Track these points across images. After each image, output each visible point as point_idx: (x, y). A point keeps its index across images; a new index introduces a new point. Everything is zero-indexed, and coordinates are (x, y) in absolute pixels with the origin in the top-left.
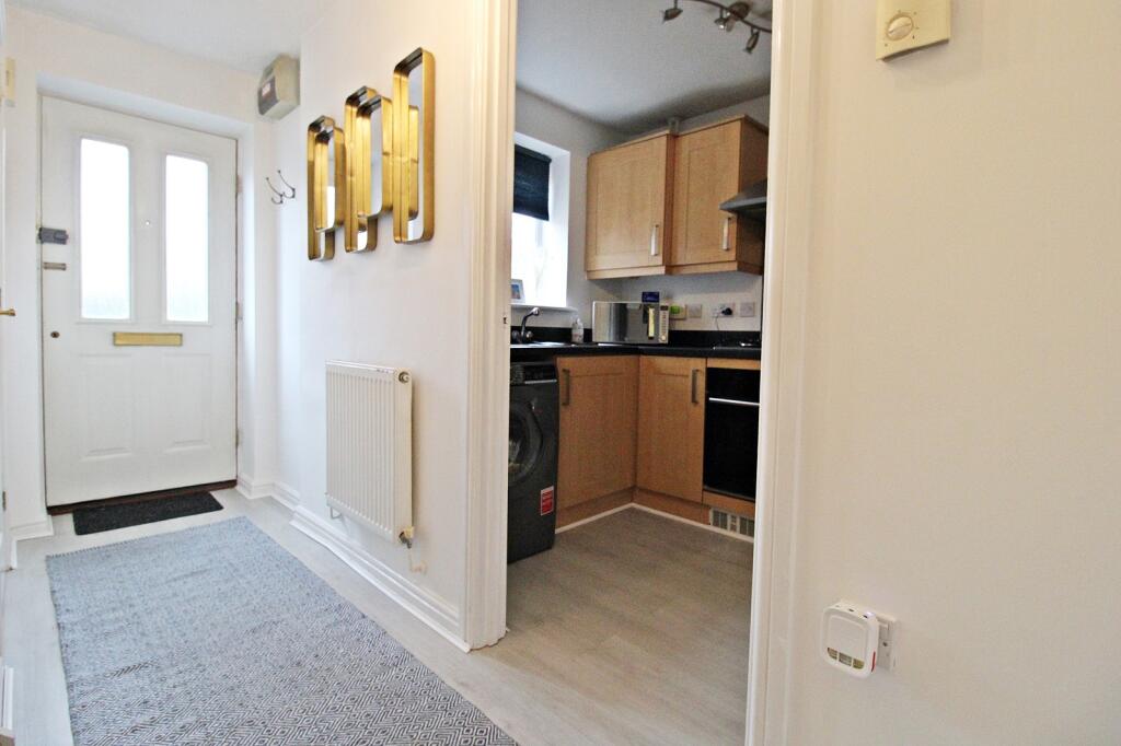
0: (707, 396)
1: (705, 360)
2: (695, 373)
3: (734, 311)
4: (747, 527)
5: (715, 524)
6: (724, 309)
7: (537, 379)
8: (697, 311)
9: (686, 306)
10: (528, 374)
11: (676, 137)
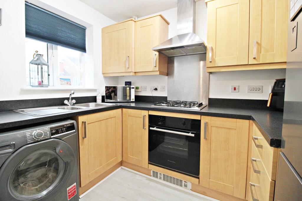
0: (149, 126)
1: (148, 111)
2: (144, 116)
3: (158, 89)
4: (166, 178)
5: (154, 176)
6: (155, 88)
7: (61, 133)
8: (145, 89)
9: (141, 87)
10: (54, 131)
11: (135, 22)
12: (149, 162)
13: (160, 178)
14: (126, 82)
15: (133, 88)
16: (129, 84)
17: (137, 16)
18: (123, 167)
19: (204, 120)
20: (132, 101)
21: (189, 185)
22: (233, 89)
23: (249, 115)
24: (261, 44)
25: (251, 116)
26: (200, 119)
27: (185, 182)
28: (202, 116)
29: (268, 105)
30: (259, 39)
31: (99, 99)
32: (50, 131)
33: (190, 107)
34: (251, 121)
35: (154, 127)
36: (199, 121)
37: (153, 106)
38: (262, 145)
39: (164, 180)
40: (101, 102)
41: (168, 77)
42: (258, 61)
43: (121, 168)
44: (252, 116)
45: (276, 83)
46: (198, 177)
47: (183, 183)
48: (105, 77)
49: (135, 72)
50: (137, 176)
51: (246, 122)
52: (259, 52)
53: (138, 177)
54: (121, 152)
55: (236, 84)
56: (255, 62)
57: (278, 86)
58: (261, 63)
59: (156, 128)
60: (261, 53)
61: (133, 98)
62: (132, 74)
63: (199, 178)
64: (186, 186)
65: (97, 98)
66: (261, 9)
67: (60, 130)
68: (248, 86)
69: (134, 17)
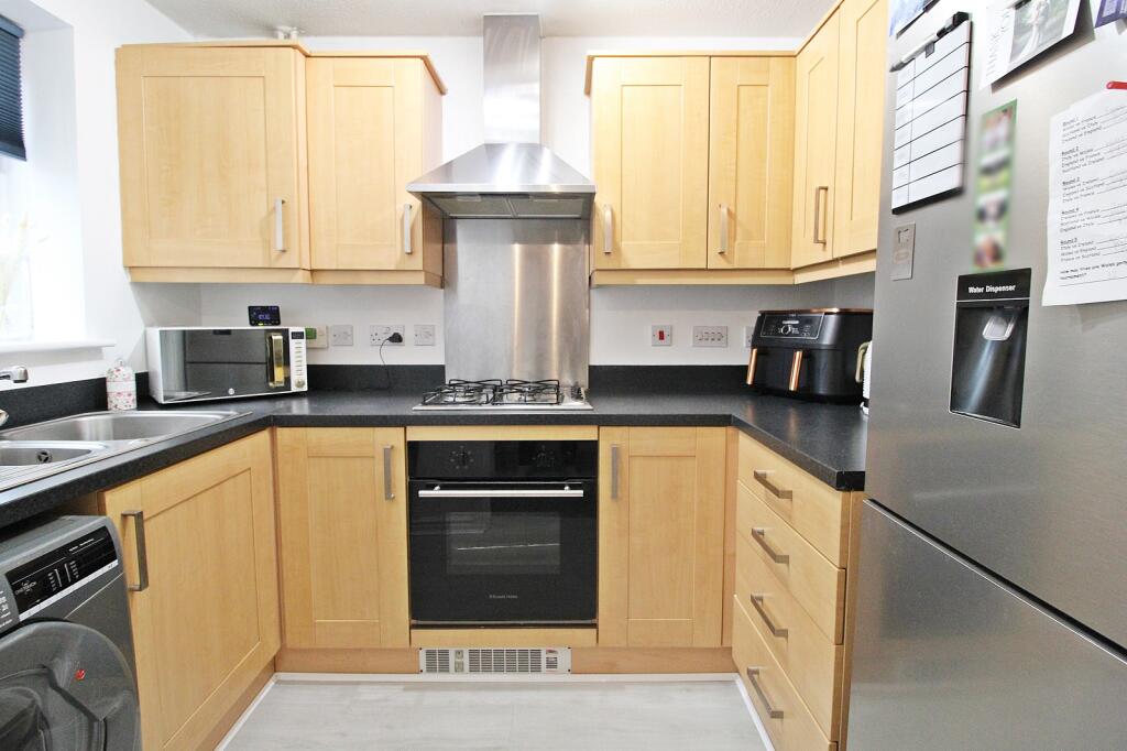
0: (411, 487)
1: (403, 429)
2: (388, 453)
3: (406, 337)
4: (481, 661)
5: (431, 669)
6: (391, 335)
7: (59, 590)
8: (345, 337)
9: (327, 328)
10: (27, 587)
11: (307, 56)
12: (414, 622)
13: (459, 668)
14: (251, 309)
15: (298, 335)
16: (267, 317)
17: (299, 29)
18: (282, 676)
19: (609, 441)
20: (294, 389)
21: (564, 658)
22: (658, 335)
23: (727, 413)
24: (735, 214)
25: (730, 416)
26: (596, 439)
27: (551, 652)
28: (602, 428)
29: (749, 382)
30: (733, 202)
31: (122, 393)
32: (10, 590)
33: (558, 403)
34: (730, 430)
35: (431, 487)
36: (592, 446)
37: (418, 408)
38: (790, 489)
39: (474, 669)
40: (134, 405)
41: (445, 295)
42: (729, 262)
43: (277, 682)
44: (734, 414)
45: (760, 320)
46: (594, 621)
47: (544, 656)
48: (136, 285)
49: (312, 271)
50: (361, 689)
51: (717, 434)
52: (731, 235)
53: (367, 694)
54: (274, 616)
55: (663, 319)
56: (723, 264)
57: (767, 330)
58: (736, 267)
59: (442, 489)
60: (735, 240)
61: (299, 377)
62: (300, 278)
63: (594, 626)
64: (552, 665)
65: (111, 388)
66: (735, 117)
67: (54, 574)
68: (695, 328)
69: (288, 29)
